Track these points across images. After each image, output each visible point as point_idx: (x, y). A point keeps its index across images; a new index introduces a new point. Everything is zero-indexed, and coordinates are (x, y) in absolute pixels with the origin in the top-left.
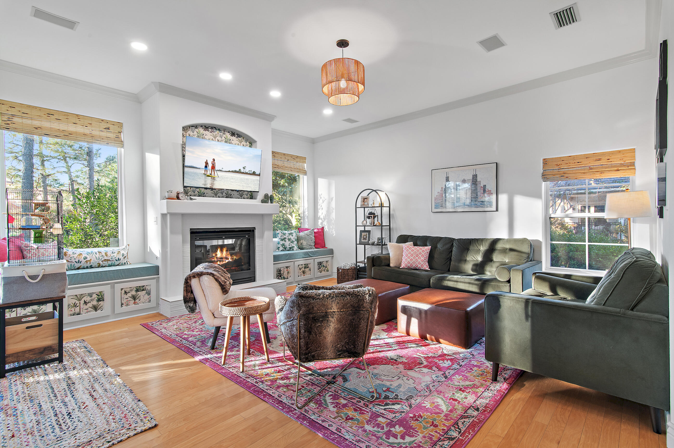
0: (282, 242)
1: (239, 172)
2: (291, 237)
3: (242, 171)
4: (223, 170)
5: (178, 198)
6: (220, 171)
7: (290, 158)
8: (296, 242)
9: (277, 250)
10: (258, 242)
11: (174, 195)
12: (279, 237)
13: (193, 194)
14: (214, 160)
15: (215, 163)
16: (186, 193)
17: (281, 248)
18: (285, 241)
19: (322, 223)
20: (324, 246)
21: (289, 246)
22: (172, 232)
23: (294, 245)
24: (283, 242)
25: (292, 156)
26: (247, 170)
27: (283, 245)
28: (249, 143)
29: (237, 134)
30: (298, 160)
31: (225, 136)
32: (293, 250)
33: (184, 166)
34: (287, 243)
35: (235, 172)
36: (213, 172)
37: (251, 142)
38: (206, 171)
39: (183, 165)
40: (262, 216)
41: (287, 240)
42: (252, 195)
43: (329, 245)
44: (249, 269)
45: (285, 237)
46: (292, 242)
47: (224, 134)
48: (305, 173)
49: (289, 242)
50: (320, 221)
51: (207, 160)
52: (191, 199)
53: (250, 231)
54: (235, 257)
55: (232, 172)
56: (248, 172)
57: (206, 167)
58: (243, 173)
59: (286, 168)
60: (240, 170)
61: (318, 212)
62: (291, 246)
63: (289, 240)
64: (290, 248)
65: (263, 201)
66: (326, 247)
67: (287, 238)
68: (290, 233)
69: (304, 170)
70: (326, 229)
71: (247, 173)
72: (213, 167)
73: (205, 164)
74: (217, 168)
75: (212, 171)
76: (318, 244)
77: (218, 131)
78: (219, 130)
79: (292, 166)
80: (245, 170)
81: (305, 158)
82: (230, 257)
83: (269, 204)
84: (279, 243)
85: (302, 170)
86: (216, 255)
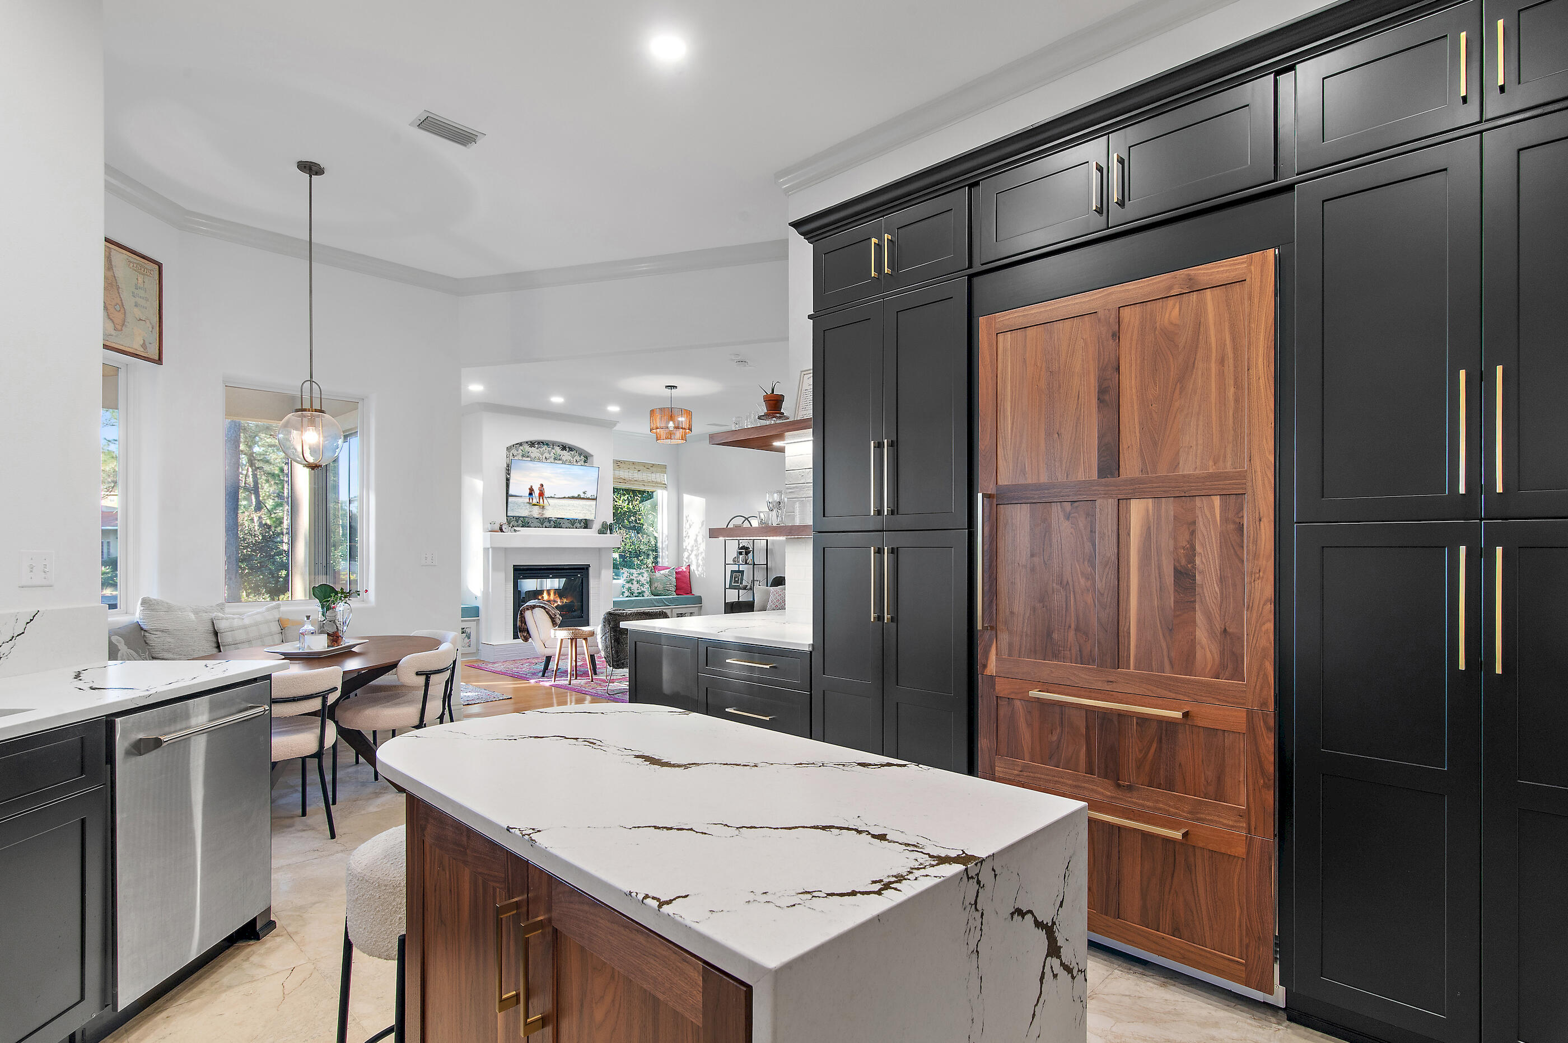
0: (628, 585)
1: (579, 498)
2: (640, 577)
3: (582, 497)
4: (555, 496)
5: (501, 530)
6: (551, 497)
7: (641, 468)
8: (647, 586)
9: (621, 596)
10: (593, 583)
11: (497, 527)
12: (625, 578)
13: (516, 524)
14: (542, 485)
15: (544, 489)
16: (509, 523)
17: (626, 594)
18: (632, 584)
19: (688, 558)
20: (689, 591)
21: (638, 591)
22: (494, 569)
23: (645, 590)
24: (630, 585)
25: (644, 465)
26: (588, 495)
27: (629, 589)
28: (583, 457)
29: (569, 448)
30: (654, 469)
31: (554, 451)
32: (643, 596)
33: (508, 495)
34: (635, 587)
35: (573, 498)
36: (541, 500)
37: (586, 458)
38: (531, 500)
39: (507, 493)
40: (599, 550)
41: (635, 583)
42: (586, 524)
43: (696, 591)
44: (582, 617)
45: (631, 577)
46: (642, 585)
47: (553, 449)
48: (664, 486)
49: (638, 585)
50: (686, 554)
51: (531, 487)
52: (515, 531)
53: (583, 569)
54: (565, 600)
55: (569, 498)
56: (591, 497)
57: (531, 494)
58: (583, 499)
59: (636, 482)
60: (579, 495)
61: (683, 541)
62: (640, 591)
63: (638, 582)
64: (639, 593)
65: (601, 532)
66: (693, 593)
67: (635, 579)
68: (639, 572)
69: (664, 483)
70: (693, 568)
71: (588, 499)
72: (541, 494)
73: (529, 491)
74: (546, 494)
75: (539, 499)
76: (680, 589)
77: (546, 446)
78: (547, 444)
79: (645, 479)
80: (586, 495)
81: (665, 467)
82: (559, 601)
83: (609, 535)
84: (623, 587)
85: (660, 483)
86: (543, 597)
